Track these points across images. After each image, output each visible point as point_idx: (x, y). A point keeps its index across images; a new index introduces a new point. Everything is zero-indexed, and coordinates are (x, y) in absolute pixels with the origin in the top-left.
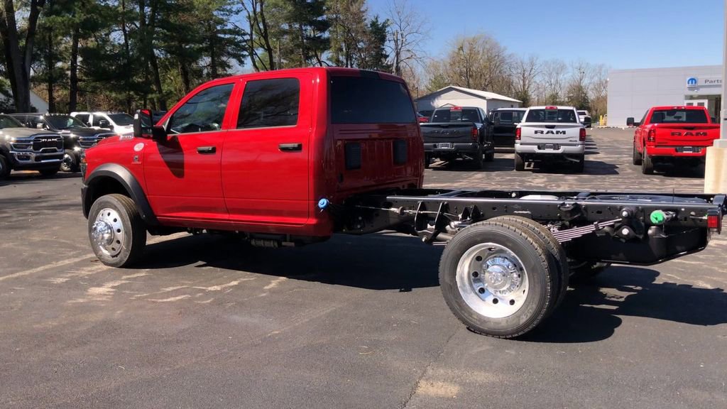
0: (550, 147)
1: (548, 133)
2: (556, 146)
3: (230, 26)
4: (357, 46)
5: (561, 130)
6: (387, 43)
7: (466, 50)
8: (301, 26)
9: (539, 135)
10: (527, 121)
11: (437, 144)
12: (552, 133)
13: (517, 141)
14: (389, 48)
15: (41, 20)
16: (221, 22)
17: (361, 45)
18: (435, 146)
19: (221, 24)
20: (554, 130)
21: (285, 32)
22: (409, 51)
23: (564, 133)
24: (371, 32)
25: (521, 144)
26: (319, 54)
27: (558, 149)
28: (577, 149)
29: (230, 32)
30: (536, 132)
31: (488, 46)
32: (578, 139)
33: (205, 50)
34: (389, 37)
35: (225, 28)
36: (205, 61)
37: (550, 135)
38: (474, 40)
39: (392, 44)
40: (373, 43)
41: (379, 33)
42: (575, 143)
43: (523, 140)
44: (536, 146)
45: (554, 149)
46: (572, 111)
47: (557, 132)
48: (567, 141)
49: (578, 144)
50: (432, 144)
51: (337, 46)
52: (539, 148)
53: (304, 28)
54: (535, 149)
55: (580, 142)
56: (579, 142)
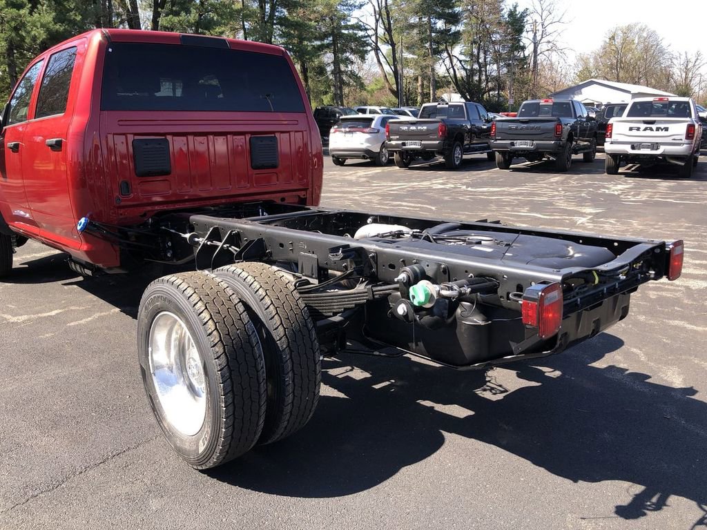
0: (648, 147)
1: (646, 129)
2: (655, 146)
3: (353, 22)
4: (491, 38)
5: (662, 126)
6: (524, 34)
7: (618, 41)
8: (429, 19)
9: (634, 132)
10: (629, 115)
11: (515, 142)
12: (651, 129)
13: (607, 139)
14: (526, 39)
15: (162, 21)
16: (344, 18)
17: (496, 37)
18: (513, 144)
19: (344, 19)
20: (654, 127)
21: (412, 26)
22: (549, 42)
23: (666, 129)
24: (507, 23)
25: (612, 143)
26: (449, 49)
27: (657, 149)
28: (681, 149)
29: (353, 27)
30: (631, 129)
31: (645, 35)
32: (684, 136)
33: (328, 46)
34: (527, 27)
35: (349, 23)
36: (328, 57)
37: (648, 133)
38: (629, 28)
39: (531, 35)
40: (509, 34)
41: (516, 23)
42: (680, 142)
43: (615, 137)
44: (630, 146)
45: (653, 149)
46: (688, 103)
47: (658, 129)
48: (669, 140)
49: (684, 144)
50: (509, 142)
51: (470, 38)
52: (633, 148)
53: (432, 21)
54: (628, 149)
55: (687, 141)
56: (684, 140)
